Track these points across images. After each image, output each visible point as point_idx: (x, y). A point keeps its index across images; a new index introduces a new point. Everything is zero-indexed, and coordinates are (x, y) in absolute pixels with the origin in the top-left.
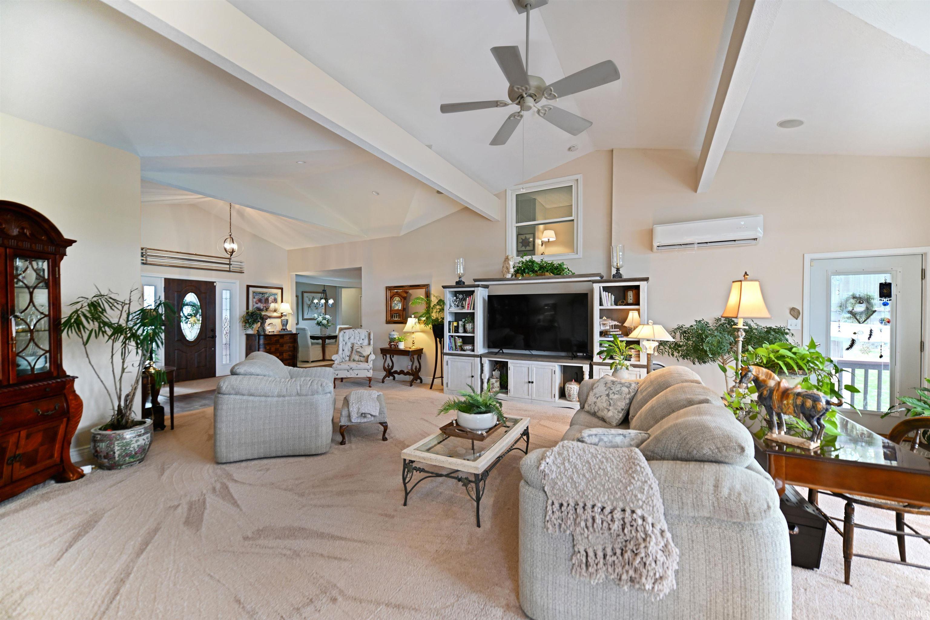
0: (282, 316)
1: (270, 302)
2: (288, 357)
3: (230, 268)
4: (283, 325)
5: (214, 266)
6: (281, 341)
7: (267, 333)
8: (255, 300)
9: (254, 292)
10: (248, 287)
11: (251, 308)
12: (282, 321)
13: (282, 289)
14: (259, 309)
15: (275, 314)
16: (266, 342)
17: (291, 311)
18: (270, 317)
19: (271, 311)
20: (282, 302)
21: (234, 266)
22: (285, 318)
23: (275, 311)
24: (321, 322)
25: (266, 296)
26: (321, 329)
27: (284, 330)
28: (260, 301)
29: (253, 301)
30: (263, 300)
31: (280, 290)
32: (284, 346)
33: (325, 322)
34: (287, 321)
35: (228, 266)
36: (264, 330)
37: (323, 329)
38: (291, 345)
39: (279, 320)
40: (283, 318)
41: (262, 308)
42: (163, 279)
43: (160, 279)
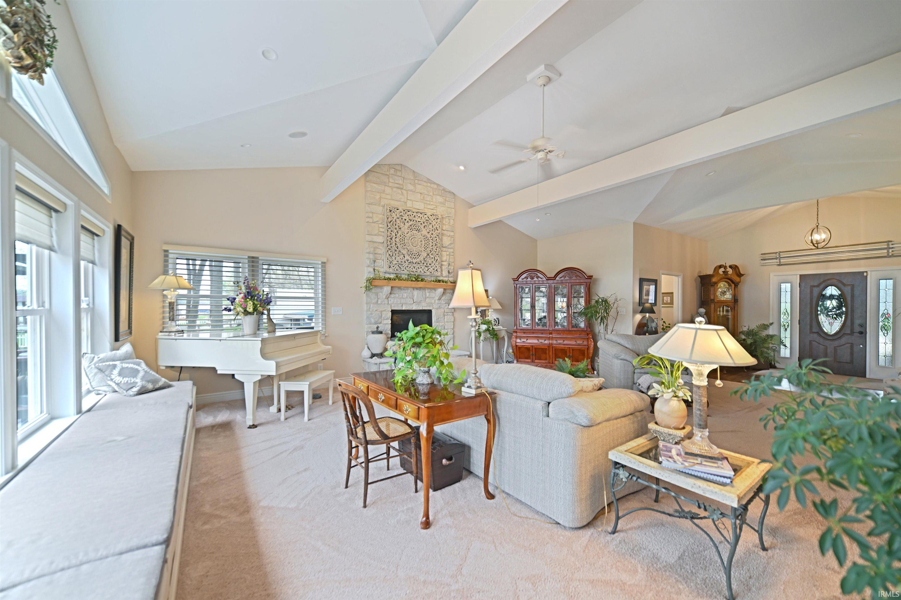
3: (888, 252)
35: (886, 251)
42: (798, 276)
43: (795, 276)
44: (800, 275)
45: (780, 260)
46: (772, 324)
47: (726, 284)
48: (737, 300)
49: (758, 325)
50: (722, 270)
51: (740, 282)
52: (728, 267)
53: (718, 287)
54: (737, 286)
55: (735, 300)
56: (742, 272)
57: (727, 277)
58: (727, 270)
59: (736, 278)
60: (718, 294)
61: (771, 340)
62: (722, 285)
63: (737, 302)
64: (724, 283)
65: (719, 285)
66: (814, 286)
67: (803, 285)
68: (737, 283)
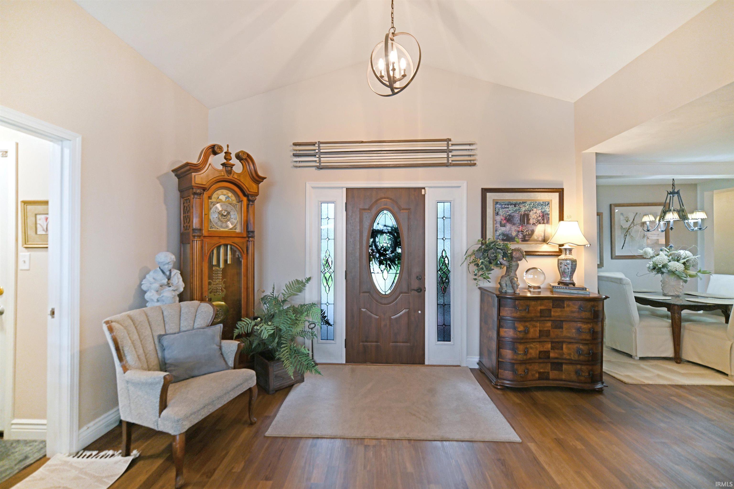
0: (560, 251)
1: (531, 221)
2: (575, 357)
3: (448, 157)
4: (563, 273)
5: (420, 158)
6: (556, 313)
7: (520, 292)
8: (498, 218)
9: (496, 203)
10: (485, 191)
11: (490, 235)
12: (559, 264)
13: (561, 192)
14: (508, 238)
15: (545, 248)
16: (517, 315)
17: (583, 241)
18: (530, 254)
19: (536, 241)
20: (561, 218)
21: (454, 153)
22: (568, 256)
23: (545, 240)
24: (664, 266)
25: (523, 209)
26: (663, 282)
27: (566, 284)
28: (509, 219)
29: (494, 220)
30: (517, 219)
31: (557, 195)
32: (565, 326)
33: (678, 266)
34: (574, 263)
35: (444, 155)
36: (513, 284)
37: (672, 280)
38: (585, 327)
39: (554, 261)
40: (563, 257)
41: (514, 234)
42: (345, 190)
43: (340, 190)
44: (347, 189)
45: (319, 157)
46: (309, 279)
47: (230, 194)
48: (253, 232)
49: (288, 284)
50: (220, 158)
51: (257, 194)
52: (233, 156)
53: (213, 199)
54: (253, 201)
55: (248, 232)
56: (261, 174)
57: (230, 177)
58: (231, 162)
59: (248, 184)
60: (214, 217)
61: (307, 315)
62: (223, 198)
63: (253, 237)
64: (225, 191)
65: (215, 196)
66: (364, 209)
67: (349, 207)
68: (252, 196)
